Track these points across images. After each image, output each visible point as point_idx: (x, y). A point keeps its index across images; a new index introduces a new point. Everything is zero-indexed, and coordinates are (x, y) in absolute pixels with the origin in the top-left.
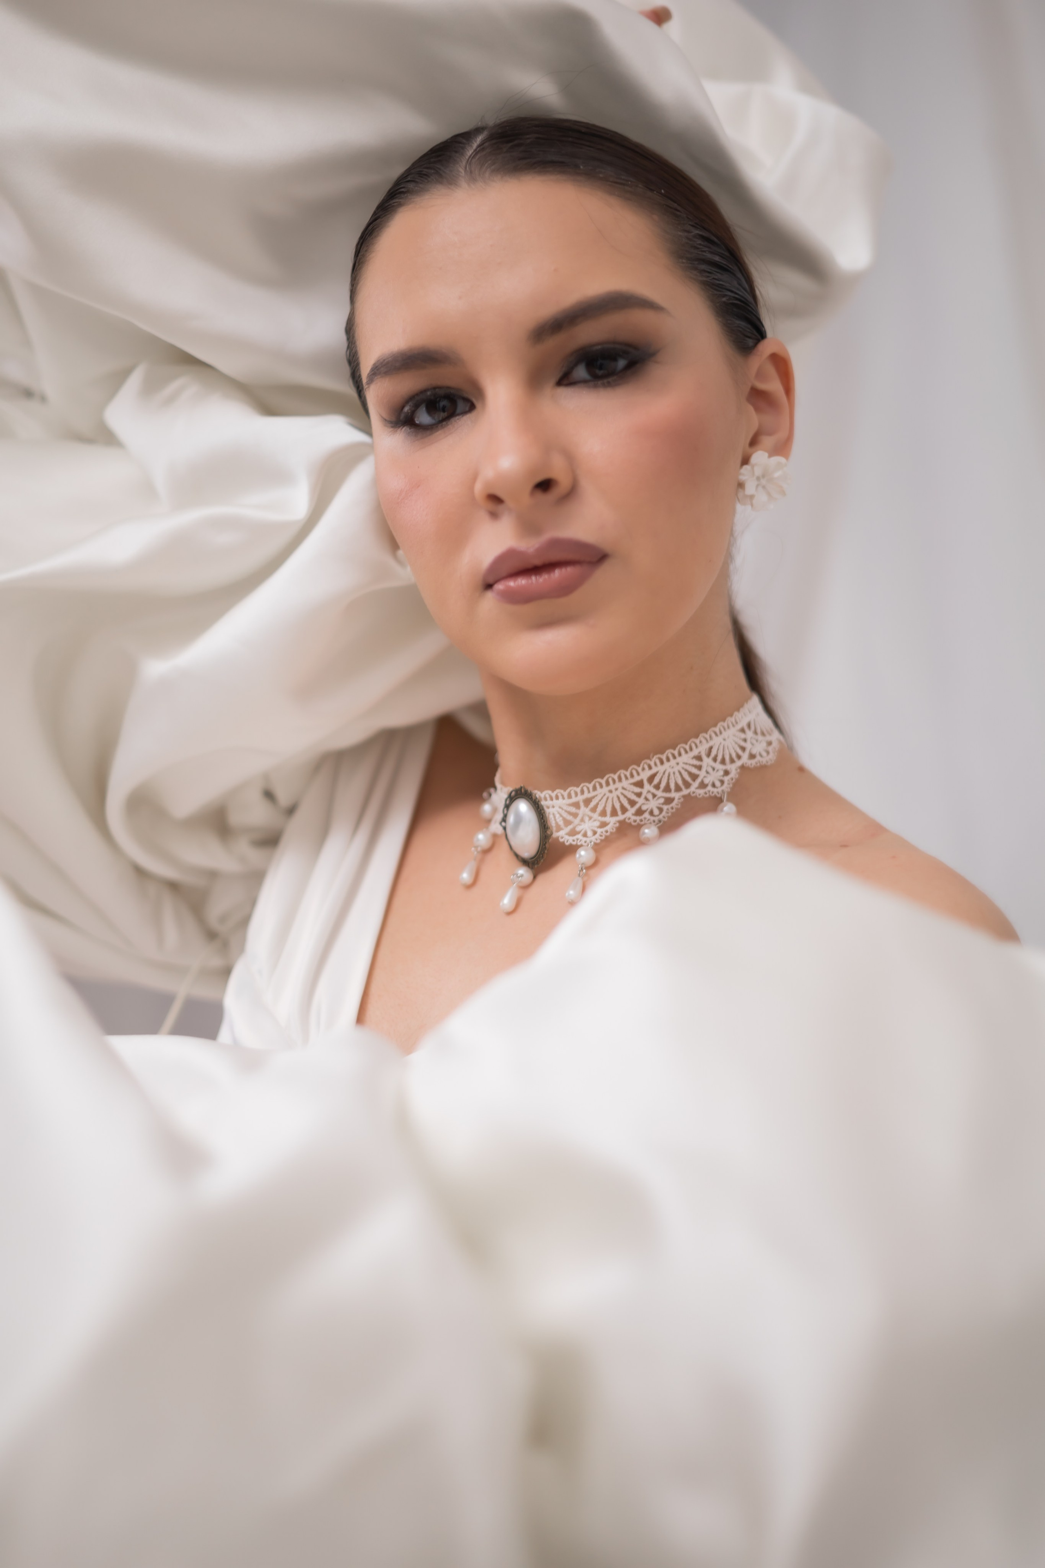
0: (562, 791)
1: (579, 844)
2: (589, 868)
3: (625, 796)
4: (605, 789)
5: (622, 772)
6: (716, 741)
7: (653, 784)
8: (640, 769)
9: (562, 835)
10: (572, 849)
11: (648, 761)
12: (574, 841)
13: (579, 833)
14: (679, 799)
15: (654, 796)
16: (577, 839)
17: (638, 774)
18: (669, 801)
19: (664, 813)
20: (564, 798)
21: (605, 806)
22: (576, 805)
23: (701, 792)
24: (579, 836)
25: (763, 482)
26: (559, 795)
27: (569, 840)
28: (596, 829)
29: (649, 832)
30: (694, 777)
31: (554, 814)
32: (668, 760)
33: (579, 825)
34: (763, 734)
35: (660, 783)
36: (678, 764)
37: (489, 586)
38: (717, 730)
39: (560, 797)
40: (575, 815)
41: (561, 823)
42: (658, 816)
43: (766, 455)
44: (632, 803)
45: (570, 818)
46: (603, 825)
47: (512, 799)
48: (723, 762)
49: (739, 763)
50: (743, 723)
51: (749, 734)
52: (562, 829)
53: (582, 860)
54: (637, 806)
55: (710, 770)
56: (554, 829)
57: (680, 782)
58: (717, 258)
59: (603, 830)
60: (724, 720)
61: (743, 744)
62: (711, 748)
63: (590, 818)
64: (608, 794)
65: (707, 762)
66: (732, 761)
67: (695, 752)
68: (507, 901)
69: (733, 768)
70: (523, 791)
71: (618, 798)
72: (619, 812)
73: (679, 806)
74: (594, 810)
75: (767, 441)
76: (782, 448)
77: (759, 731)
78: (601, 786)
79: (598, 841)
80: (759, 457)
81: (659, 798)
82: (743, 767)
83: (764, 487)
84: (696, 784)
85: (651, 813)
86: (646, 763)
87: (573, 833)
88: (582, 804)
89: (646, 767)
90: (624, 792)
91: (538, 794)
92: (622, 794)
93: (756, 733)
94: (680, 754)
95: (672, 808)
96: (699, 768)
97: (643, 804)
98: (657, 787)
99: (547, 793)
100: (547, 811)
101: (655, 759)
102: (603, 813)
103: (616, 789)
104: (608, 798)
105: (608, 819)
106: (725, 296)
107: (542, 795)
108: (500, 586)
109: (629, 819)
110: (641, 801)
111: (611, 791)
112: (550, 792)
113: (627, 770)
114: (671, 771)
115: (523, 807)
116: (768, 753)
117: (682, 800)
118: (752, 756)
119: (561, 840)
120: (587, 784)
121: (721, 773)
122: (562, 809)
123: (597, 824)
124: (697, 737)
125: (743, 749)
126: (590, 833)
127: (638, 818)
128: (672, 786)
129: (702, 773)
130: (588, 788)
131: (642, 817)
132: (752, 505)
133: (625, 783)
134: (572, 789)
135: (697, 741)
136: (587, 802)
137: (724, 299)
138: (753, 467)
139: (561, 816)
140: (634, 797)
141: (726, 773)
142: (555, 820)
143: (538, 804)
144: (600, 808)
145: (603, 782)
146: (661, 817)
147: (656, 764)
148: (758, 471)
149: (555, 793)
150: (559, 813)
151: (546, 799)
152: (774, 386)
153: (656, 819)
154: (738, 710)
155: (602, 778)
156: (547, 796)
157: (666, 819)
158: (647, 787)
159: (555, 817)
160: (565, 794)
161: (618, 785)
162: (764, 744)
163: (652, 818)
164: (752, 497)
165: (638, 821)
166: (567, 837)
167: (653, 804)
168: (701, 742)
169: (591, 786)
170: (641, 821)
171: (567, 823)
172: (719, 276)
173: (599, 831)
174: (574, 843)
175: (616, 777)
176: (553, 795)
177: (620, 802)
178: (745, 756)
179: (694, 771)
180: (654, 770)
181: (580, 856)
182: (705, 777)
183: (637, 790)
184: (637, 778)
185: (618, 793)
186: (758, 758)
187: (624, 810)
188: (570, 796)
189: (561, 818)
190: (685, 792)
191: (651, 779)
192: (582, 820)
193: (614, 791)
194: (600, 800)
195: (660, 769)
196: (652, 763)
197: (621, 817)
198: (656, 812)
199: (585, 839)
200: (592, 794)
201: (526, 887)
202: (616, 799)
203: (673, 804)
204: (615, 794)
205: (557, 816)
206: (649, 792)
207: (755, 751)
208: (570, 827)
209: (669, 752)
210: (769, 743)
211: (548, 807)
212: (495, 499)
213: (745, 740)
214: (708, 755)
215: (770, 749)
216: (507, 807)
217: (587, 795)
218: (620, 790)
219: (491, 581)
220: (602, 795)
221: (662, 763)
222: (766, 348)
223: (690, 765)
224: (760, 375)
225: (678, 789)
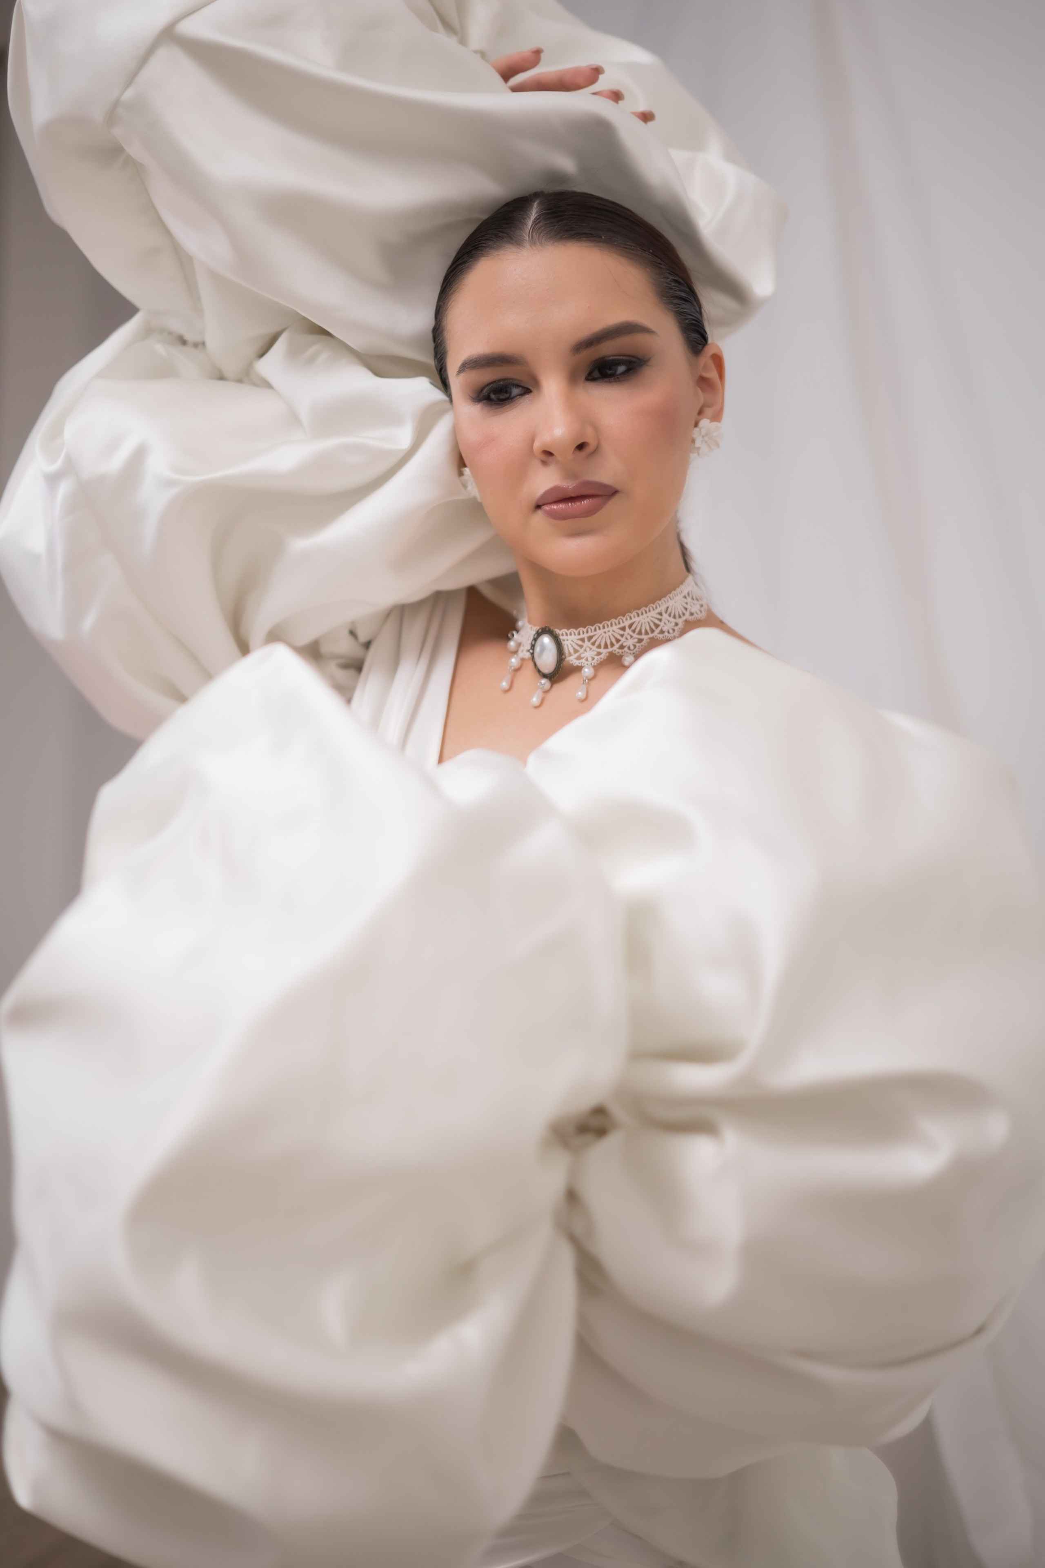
0: (574, 630)
1: (583, 665)
2: (590, 680)
3: (614, 636)
4: (602, 631)
5: (613, 620)
6: (671, 603)
7: (631, 629)
8: (624, 619)
9: (572, 660)
10: (579, 669)
11: (630, 614)
12: (579, 663)
13: (583, 658)
14: (647, 640)
15: (632, 637)
16: (582, 662)
17: (623, 622)
18: (640, 641)
19: (637, 649)
20: (575, 635)
21: (601, 642)
22: (583, 640)
23: (661, 636)
24: (583, 661)
25: (706, 438)
26: (572, 632)
27: (576, 663)
28: (594, 656)
29: (627, 660)
30: (657, 626)
31: (567, 645)
32: (642, 614)
33: (583, 653)
34: (697, 600)
35: (636, 629)
36: (648, 617)
37: (538, 507)
38: (671, 595)
39: (573, 634)
40: (581, 646)
41: (572, 651)
42: (634, 649)
43: (709, 421)
44: (618, 641)
45: (577, 648)
46: (599, 654)
47: (539, 634)
48: (674, 617)
49: (684, 618)
50: (685, 593)
51: (689, 600)
52: (572, 655)
53: (586, 675)
54: (620, 643)
55: (667, 622)
56: (567, 655)
57: (648, 629)
58: (683, 294)
59: (599, 657)
60: (675, 590)
61: (686, 606)
62: (667, 608)
63: (591, 649)
64: (603, 634)
65: (665, 616)
66: (680, 617)
67: (658, 610)
68: (535, 700)
69: (680, 621)
70: (547, 629)
71: (610, 637)
72: (609, 646)
73: (646, 645)
74: (593, 644)
75: (709, 412)
76: (717, 417)
77: (694, 598)
78: (600, 629)
79: (596, 664)
80: (705, 423)
81: (634, 638)
82: (686, 621)
83: (706, 442)
84: (657, 631)
85: (629, 648)
86: (628, 615)
87: (579, 658)
88: (586, 640)
89: (628, 618)
90: (613, 633)
91: (558, 631)
92: (612, 634)
93: (693, 599)
94: (650, 611)
95: (642, 646)
96: (660, 620)
97: (625, 642)
98: (634, 631)
99: (564, 631)
100: (563, 643)
101: (634, 613)
102: (599, 647)
103: (609, 631)
104: (603, 637)
105: (602, 650)
106: (687, 319)
107: (560, 632)
108: (547, 508)
109: (615, 651)
110: (623, 639)
111: (605, 632)
112: (566, 630)
113: (616, 619)
114: (643, 621)
115: (546, 640)
116: (701, 612)
117: (648, 640)
118: (692, 614)
119: (571, 663)
120: (591, 627)
121: (673, 624)
122: (573, 642)
123: (595, 653)
124: (660, 600)
125: (686, 609)
126: (590, 659)
127: (620, 651)
128: (643, 631)
129: (662, 624)
130: (591, 629)
131: (623, 651)
132: (698, 454)
133: (615, 628)
134: (581, 629)
135: (660, 603)
136: (590, 638)
137: (687, 321)
138: (700, 429)
139: (572, 646)
140: (619, 637)
141: (676, 624)
142: (568, 648)
143: (557, 638)
144: (597, 643)
145: (601, 626)
146: (635, 651)
147: (634, 617)
148: (703, 432)
149: (570, 631)
150: (571, 644)
151: (563, 635)
152: (713, 374)
153: (632, 652)
154: (682, 583)
155: (601, 623)
156: (564, 633)
157: (638, 653)
158: (628, 631)
159: (568, 647)
160: (576, 632)
161: (610, 629)
162: (698, 606)
163: (629, 651)
164: (699, 448)
165: (620, 653)
166: (575, 661)
167: (630, 642)
168: (662, 603)
169: (593, 628)
170: (623, 653)
171: (576, 651)
172: (684, 306)
173: (596, 658)
174: (580, 665)
175: (609, 623)
176: (568, 632)
177: (610, 639)
178: (687, 614)
179: (657, 622)
180: (633, 620)
181: (585, 672)
182: (663, 626)
183: (622, 632)
184: (622, 625)
185: (610, 634)
186: (695, 615)
187: (612, 645)
188: (579, 634)
189: (572, 648)
190: (651, 635)
191: (630, 626)
192: (585, 650)
193: (607, 632)
194: (598, 638)
195: (637, 619)
196: (632, 616)
197: (610, 650)
198: (632, 647)
199: (586, 662)
200: (594, 633)
201: (546, 692)
202: (608, 638)
203: (643, 643)
204: (607, 635)
205: (570, 646)
206: (628, 634)
207: (693, 611)
208: (577, 654)
209: (643, 609)
210: (702, 606)
211: (564, 640)
212: (549, 454)
213: (687, 603)
214: (666, 612)
215: (702, 609)
216: (535, 640)
217: (590, 634)
218: (611, 632)
219: (540, 503)
220: (600, 634)
221: (638, 615)
222: (709, 351)
223: (655, 618)
224: (705, 368)
225: (647, 633)
